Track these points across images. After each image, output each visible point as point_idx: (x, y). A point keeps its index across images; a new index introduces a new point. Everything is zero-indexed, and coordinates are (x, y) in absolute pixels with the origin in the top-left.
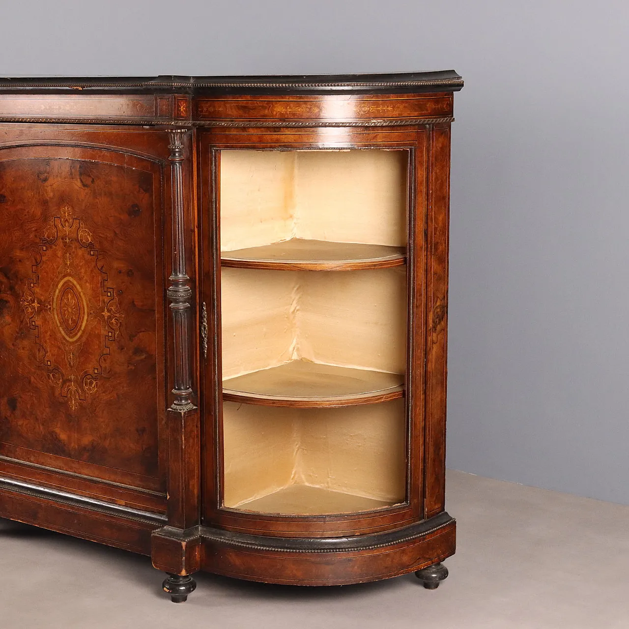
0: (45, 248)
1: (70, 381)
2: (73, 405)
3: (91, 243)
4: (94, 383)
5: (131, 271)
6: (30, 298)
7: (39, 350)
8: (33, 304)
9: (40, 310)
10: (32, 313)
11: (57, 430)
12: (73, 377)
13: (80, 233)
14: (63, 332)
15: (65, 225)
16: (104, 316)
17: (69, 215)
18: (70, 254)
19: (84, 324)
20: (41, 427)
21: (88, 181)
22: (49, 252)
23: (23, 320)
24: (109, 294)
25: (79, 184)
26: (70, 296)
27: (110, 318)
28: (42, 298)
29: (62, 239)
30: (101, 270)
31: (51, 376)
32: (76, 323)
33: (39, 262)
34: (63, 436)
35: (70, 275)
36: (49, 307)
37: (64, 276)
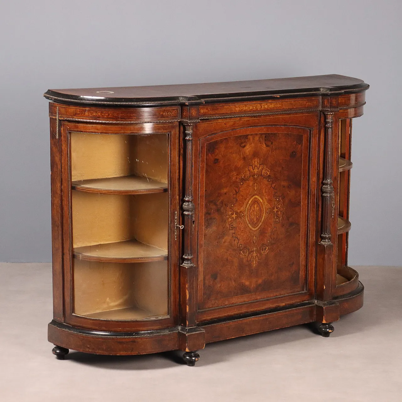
0: (242, 183)
1: (253, 251)
2: (254, 264)
3: (269, 175)
4: (267, 248)
5: (290, 185)
6: (230, 213)
7: (235, 240)
8: (233, 216)
9: (237, 218)
10: (231, 221)
11: (243, 281)
12: (255, 249)
13: (263, 171)
14: (250, 226)
15: (255, 169)
16: (274, 212)
17: (257, 163)
18: (257, 184)
19: (263, 219)
20: (233, 283)
21: (270, 143)
22: (245, 185)
23: (225, 227)
24: (278, 200)
25: (264, 146)
26: (255, 206)
27: (277, 211)
28: (239, 211)
29: (253, 176)
30: (274, 188)
31: (242, 252)
32: (258, 220)
33: (237, 192)
34: (247, 283)
35: (256, 195)
36: (242, 215)
37: (253, 196)
